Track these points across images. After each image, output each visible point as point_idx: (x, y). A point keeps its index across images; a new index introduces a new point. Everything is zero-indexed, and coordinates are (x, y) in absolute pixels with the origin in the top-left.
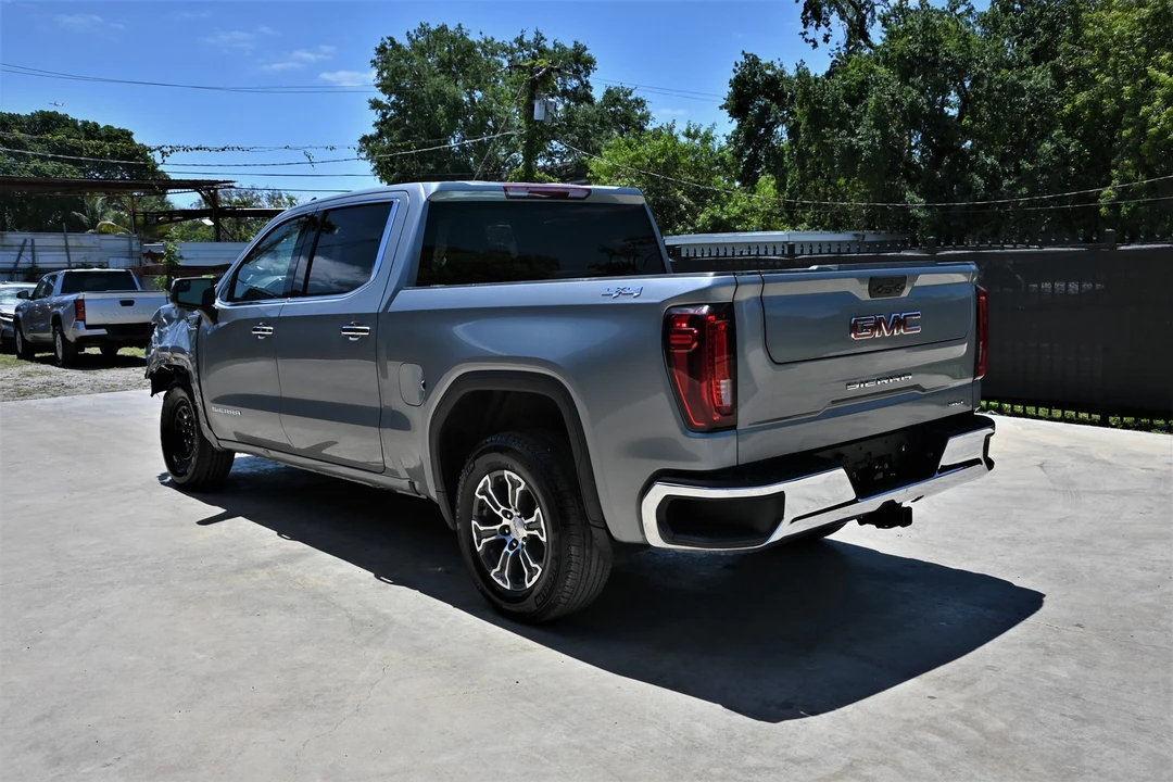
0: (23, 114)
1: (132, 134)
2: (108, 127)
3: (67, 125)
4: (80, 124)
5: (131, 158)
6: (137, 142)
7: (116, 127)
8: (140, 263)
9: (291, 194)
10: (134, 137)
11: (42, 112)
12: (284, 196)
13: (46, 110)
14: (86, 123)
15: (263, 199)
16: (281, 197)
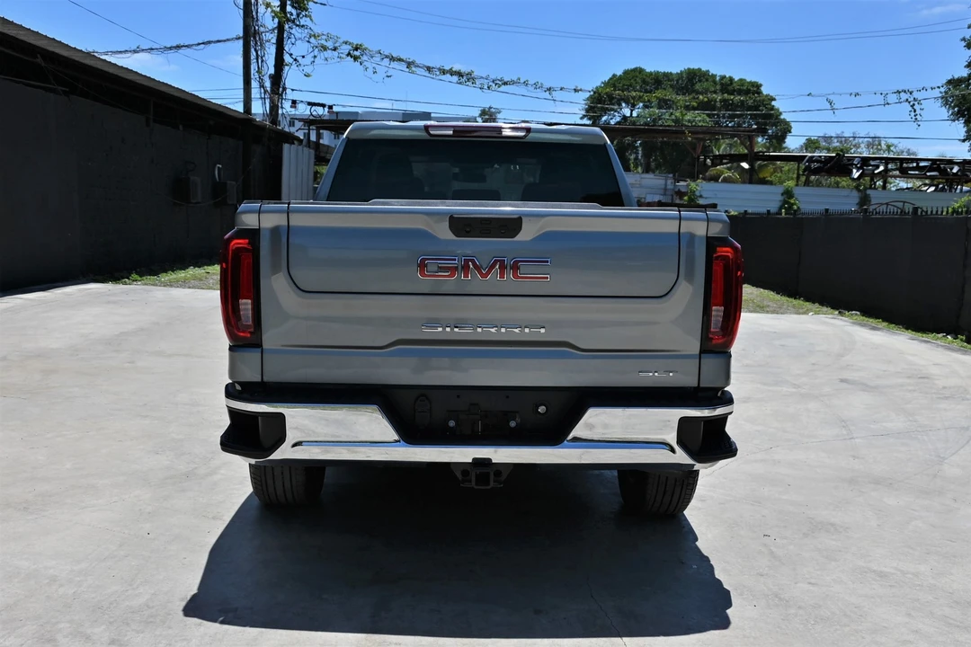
0: (674, 71)
1: (761, 85)
2: (741, 80)
3: (707, 80)
4: (718, 78)
5: (756, 108)
6: (765, 93)
7: (748, 80)
8: (672, 199)
9: (891, 141)
10: (762, 89)
11: (689, 69)
12: (883, 143)
13: (692, 67)
14: (723, 78)
15: (862, 146)
16: (880, 144)
